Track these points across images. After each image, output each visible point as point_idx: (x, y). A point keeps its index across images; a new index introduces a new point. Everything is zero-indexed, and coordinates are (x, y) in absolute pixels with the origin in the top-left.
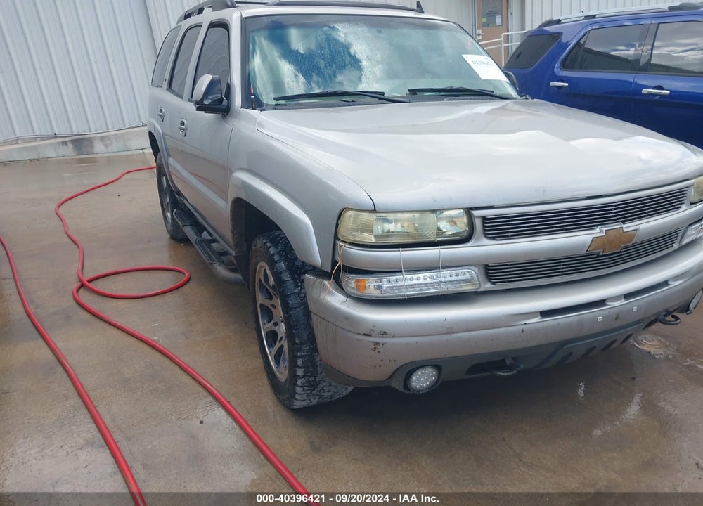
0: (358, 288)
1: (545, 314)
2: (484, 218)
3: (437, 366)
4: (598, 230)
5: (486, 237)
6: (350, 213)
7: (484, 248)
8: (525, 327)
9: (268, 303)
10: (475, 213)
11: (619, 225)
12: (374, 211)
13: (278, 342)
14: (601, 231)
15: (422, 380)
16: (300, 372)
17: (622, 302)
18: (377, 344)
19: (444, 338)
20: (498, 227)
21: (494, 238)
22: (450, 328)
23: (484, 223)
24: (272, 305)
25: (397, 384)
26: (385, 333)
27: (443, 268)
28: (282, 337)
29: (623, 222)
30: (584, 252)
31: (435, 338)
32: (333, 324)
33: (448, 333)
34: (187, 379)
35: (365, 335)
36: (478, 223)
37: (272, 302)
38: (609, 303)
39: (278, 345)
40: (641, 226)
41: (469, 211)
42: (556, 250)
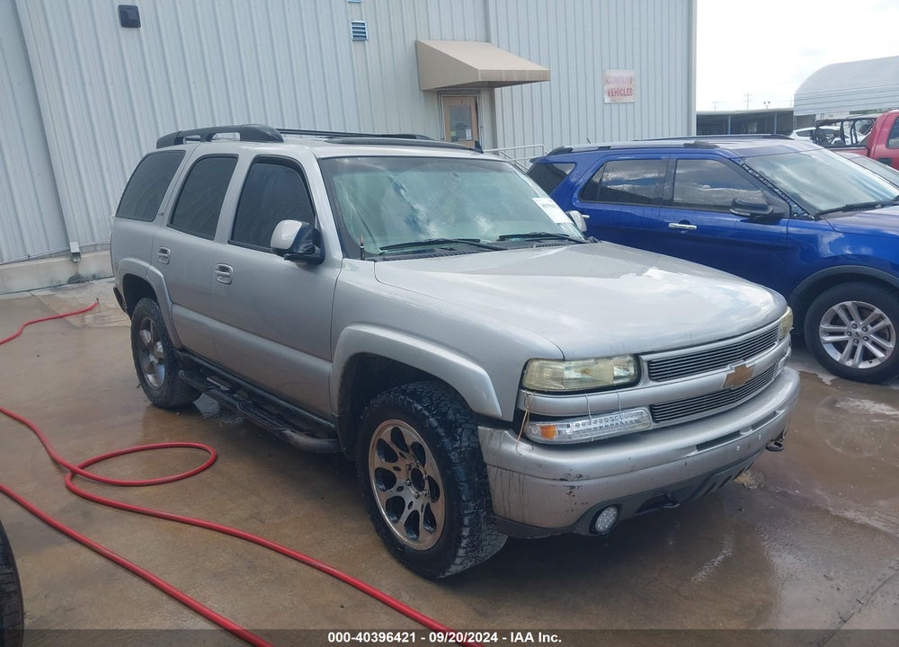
0: (544, 434)
1: (700, 446)
2: (649, 362)
3: (617, 505)
4: (728, 368)
5: (652, 380)
6: (536, 364)
7: (651, 389)
8: (688, 460)
9: (389, 466)
10: (644, 358)
11: (741, 363)
12: (564, 360)
13: (406, 508)
14: (731, 369)
15: (605, 521)
16: (466, 532)
17: (751, 431)
18: (572, 487)
19: (628, 476)
20: (661, 370)
21: (656, 380)
22: (634, 466)
23: (649, 366)
24: (394, 468)
25: (583, 530)
26: (581, 476)
27: (623, 409)
28: (412, 502)
29: (744, 360)
30: (721, 388)
31: (622, 477)
32: (520, 473)
33: (632, 471)
34: (294, 564)
35: (561, 480)
36: (645, 366)
37: (395, 464)
38: (742, 433)
39: (407, 513)
40: (757, 362)
41: (636, 357)
42: (702, 387)
